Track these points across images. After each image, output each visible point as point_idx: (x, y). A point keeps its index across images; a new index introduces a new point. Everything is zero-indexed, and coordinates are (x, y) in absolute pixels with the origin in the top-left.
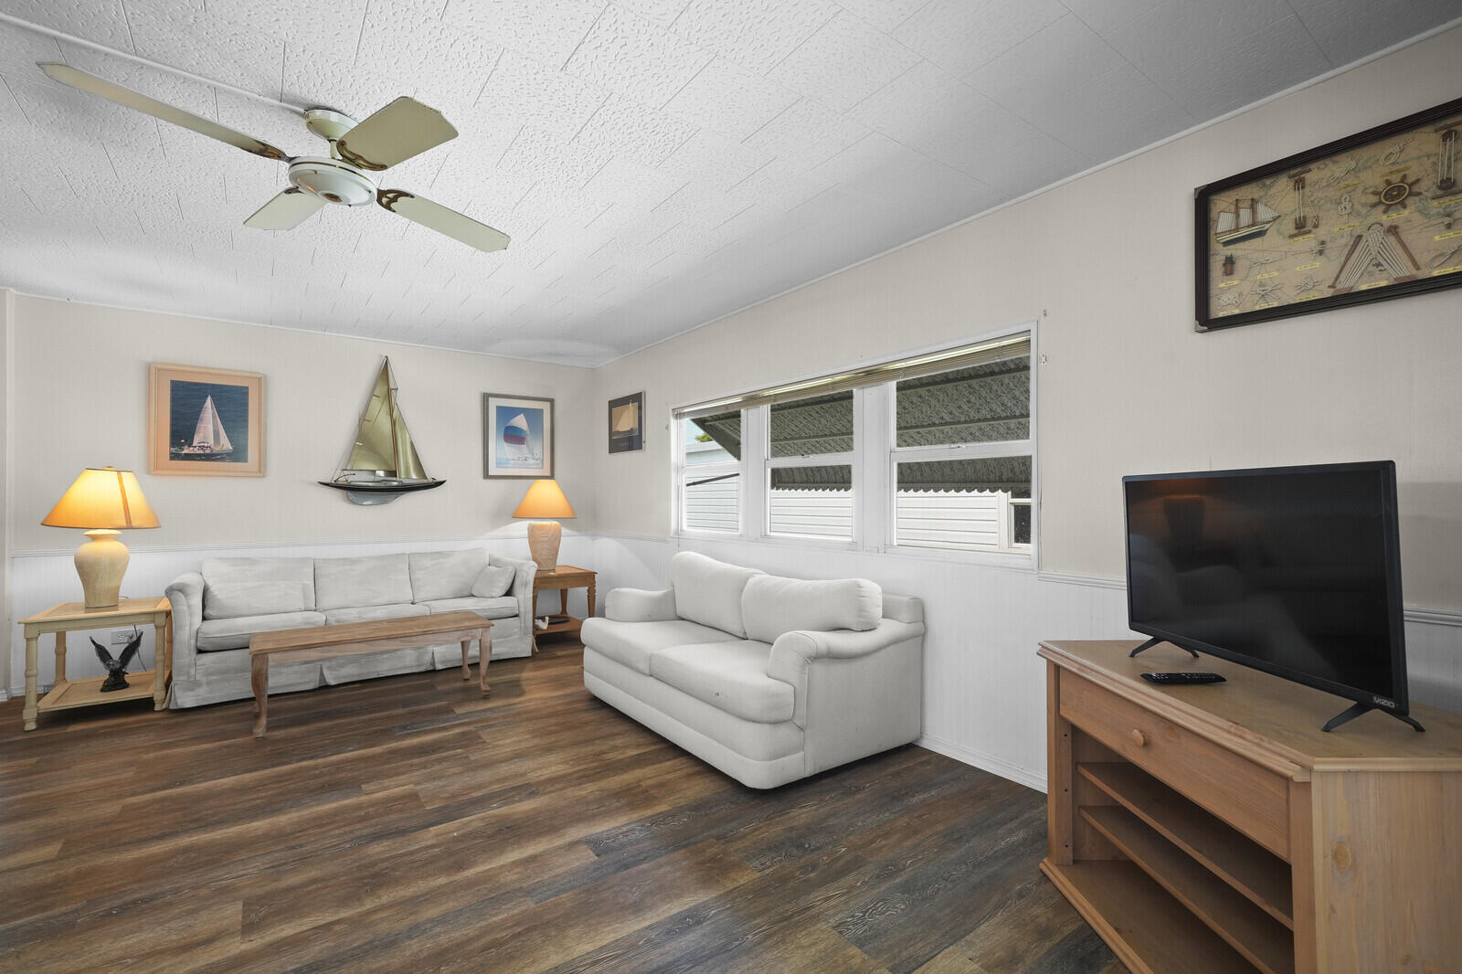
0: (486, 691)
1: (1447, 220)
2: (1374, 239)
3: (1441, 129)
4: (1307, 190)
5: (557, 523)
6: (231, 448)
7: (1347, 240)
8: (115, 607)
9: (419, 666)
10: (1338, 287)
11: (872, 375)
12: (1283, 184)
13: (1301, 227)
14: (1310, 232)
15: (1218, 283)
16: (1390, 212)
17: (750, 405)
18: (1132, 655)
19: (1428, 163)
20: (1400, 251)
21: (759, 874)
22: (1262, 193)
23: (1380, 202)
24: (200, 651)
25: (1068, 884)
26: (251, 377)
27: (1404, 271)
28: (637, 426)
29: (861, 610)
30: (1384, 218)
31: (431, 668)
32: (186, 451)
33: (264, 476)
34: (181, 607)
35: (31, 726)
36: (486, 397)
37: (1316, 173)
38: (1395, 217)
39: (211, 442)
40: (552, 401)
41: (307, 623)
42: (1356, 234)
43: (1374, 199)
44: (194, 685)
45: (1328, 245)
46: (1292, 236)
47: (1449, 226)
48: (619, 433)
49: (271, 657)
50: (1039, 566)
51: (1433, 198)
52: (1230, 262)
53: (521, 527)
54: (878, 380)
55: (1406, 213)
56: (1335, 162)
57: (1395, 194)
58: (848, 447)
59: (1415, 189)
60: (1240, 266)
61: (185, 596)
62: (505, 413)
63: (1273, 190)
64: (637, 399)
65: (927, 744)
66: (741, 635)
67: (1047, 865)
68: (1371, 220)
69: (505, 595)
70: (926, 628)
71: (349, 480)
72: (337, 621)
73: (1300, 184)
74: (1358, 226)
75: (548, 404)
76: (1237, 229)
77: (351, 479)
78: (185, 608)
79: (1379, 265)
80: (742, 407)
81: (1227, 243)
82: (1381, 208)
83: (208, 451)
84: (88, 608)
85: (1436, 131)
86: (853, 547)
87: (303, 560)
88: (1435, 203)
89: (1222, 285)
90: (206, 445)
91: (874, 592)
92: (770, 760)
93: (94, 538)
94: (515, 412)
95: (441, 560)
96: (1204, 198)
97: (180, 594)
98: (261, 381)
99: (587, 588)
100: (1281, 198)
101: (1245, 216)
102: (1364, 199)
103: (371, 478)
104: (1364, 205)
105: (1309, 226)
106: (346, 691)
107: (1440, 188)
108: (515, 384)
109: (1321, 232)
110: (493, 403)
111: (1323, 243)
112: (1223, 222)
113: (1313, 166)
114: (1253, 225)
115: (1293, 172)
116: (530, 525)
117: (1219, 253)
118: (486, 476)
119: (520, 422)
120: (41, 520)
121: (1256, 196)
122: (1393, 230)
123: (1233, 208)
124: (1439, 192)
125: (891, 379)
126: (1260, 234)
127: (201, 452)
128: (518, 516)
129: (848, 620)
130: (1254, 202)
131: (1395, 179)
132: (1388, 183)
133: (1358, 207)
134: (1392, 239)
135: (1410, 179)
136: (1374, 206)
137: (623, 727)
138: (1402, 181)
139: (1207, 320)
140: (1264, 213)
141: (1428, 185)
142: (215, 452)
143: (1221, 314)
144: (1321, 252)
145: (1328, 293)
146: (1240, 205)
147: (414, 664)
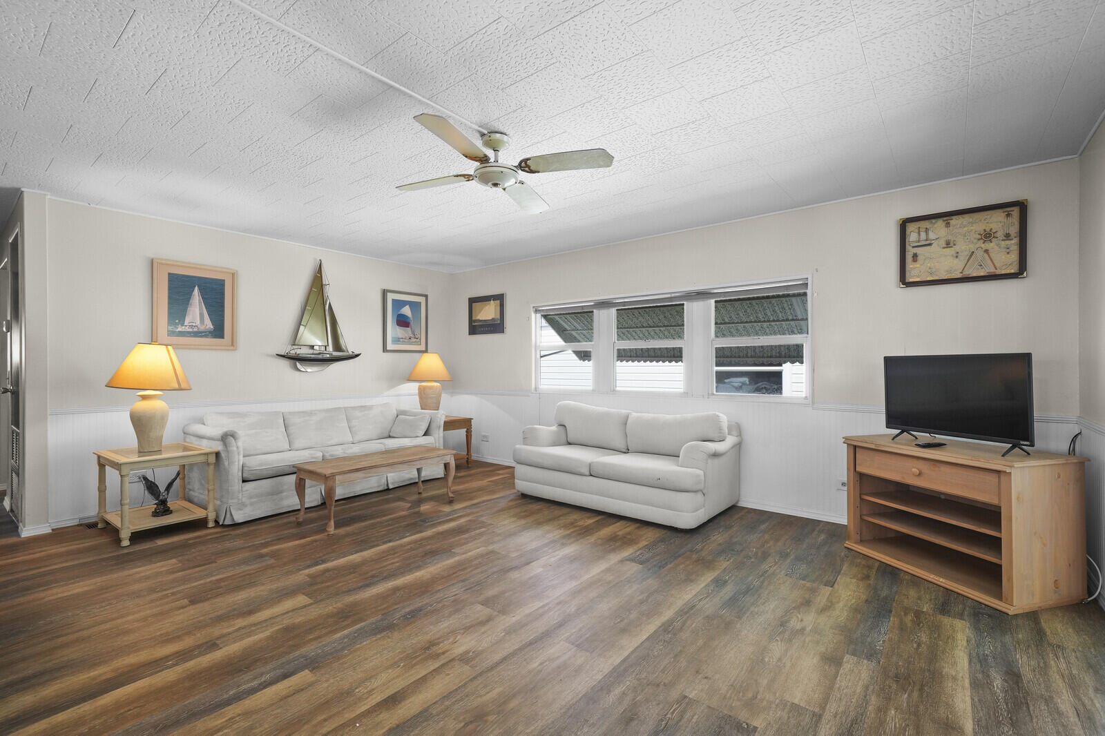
0: (452, 497)
1: (1008, 250)
2: (980, 254)
3: (1006, 212)
4: (951, 228)
5: (438, 384)
6: (212, 327)
7: (967, 253)
8: (159, 452)
9: (379, 486)
10: (964, 273)
11: (702, 295)
12: (940, 223)
13: (948, 244)
14: (952, 247)
15: (910, 265)
16: (986, 244)
17: (601, 307)
18: (893, 439)
19: (1000, 225)
20: (989, 261)
21: (728, 563)
22: (930, 226)
23: (982, 238)
24: (244, 481)
25: (865, 549)
26: (227, 273)
27: (990, 269)
28: (498, 317)
29: (720, 430)
30: (983, 246)
31: (386, 488)
32: (179, 329)
33: (236, 350)
34: (231, 449)
35: (126, 543)
36: (384, 293)
37: (955, 221)
38: (988, 246)
39: (198, 323)
40: (426, 296)
41: (313, 458)
42: (971, 251)
43: (980, 237)
44: (242, 506)
45: (960, 254)
46: (944, 248)
47: (1008, 253)
48: (475, 321)
49: (337, 478)
50: (813, 403)
51: (1002, 240)
52: (915, 256)
53: (413, 387)
54: (703, 298)
55: (992, 245)
56: (964, 218)
57: (988, 236)
58: (680, 336)
59: (995, 235)
60: (920, 258)
61: (235, 440)
62: (398, 304)
63: (936, 226)
64: (500, 298)
65: (742, 504)
66: (624, 450)
67: (848, 544)
68: (978, 246)
69: (424, 435)
70: (742, 440)
71: (298, 353)
72: (332, 456)
73: (948, 225)
74: (972, 247)
75: (424, 298)
76: (919, 241)
77: (299, 352)
78: (235, 449)
79: (981, 265)
80: (595, 308)
81: (913, 247)
82: (982, 241)
83: (195, 330)
84: (141, 452)
85: (1004, 212)
86: (685, 394)
87: (276, 413)
88: (1003, 242)
89: (911, 266)
90: (194, 324)
91: (724, 419)
92: (693, 512)
93: (144, 398)
94: (404, 303)
95: (366, 412)
96: (904, 224)
97: (232, 438)
98: (234, 275)
99: (465, 430)
100: (938, 230)
101: (923, 235)
102: (975, 236)
103: (311, 351)
104: (975, 238)
105: (952, 245)
106: (344, 504)
107: (1005, 236)
108: (402, 283)
109: (957, 248)
110: (390, 297)
111: (958, 253)
112: (912, 237)
113: (953, 217)
114: (927, 240)
115: (945, 219)
116: (420, 386)
117: (910, 252)
118: (385, 350)
119: (406, 311)
120: (105, 383)
121: (928, 227)
122: (986, 251)
123: (917, 231)
124: (1005, 238)
125: (713, 298)
126: (930, 245)
127: (191, 330)
128: (410, 379)
129: (711, 435)
130: (927, 230)
131: (988, 230)
132: (985, 230)
133: (972, 239)
134: (986, 255)
135: (994, 231)
136: (979, 240)
137: (565, 510)
138: (990, 231)
139: (904, 281)
140: (932, 236)
141: (1000, 234)
142: (200, 330)
143: (911, 280)
144: (957, 257)
145: (959, 276)
146: (921, 230)
147: (376, 485)
